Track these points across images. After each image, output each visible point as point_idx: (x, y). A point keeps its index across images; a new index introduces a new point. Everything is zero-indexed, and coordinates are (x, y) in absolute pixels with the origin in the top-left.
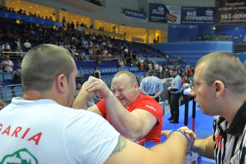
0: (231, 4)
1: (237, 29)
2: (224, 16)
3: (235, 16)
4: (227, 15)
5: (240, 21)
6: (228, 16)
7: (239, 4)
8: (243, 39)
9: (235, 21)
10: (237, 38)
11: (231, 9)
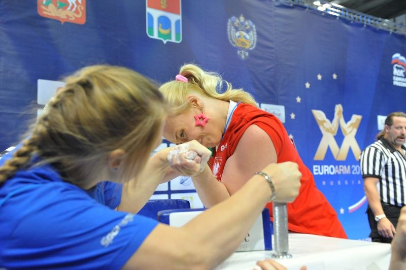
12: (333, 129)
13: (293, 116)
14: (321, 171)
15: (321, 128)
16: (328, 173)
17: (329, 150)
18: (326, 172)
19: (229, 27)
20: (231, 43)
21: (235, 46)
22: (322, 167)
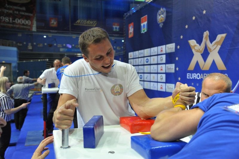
0: (11, 7)
1: (20, 35)
2: (4, 18)
3: (17, 20)
4: (8, 18)
5: (22, 27)
6: (9, 20)
7: (20, 8)
8: (27, 47)
9: (17, 26)
10: (21, 45)
11: (11, 12)
12: (201, 50)
13: (178, 47)
14: (191, 77)
15: (193, 50)
16: (196, 78)
17: (197, 64)
18: (195, 77)
19: (157, 16)
20: (158, 22)
21: (159, 23)
22: (192, 74)
